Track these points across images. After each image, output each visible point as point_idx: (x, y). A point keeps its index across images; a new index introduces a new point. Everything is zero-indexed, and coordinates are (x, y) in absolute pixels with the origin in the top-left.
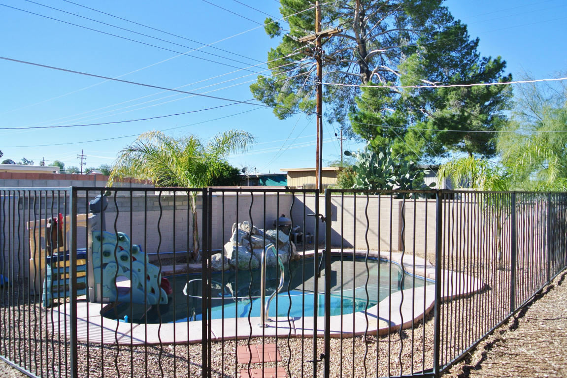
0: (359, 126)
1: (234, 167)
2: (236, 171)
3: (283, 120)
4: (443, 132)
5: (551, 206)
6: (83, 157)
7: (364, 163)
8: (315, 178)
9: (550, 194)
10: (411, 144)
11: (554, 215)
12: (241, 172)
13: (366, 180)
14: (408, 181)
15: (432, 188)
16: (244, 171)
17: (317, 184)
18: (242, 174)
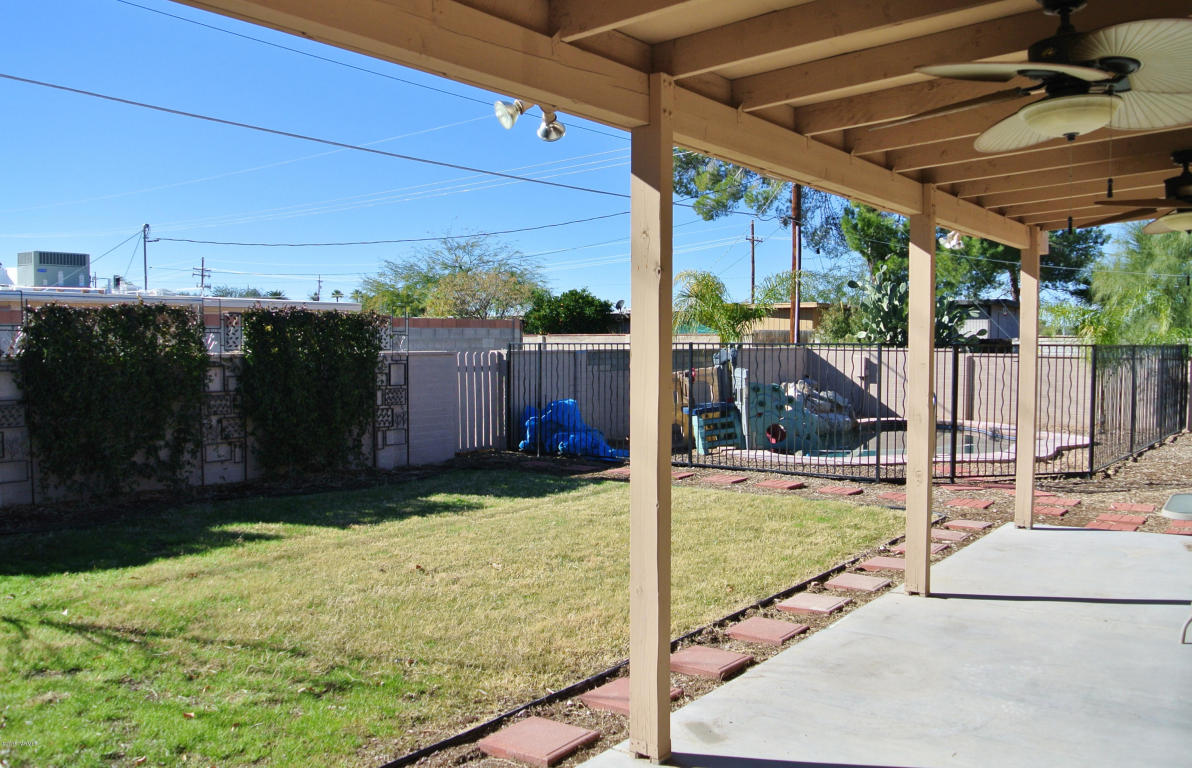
0: (859, 240)
1: (603, 300)
2: (606, 306)
3: (711, 221)
4: (997, 252)
5: (1163, 361)
6: (206, 273)
7: (880, 300)
8: (788, 321)
9: (1163, 347)
10: (946, 270)
11: (1167, 370)
12: (613, 308)
13: (882, 326)
14: (945, 327)
15: (981, 337)
16: (618, 306)
17: (793, 331)
18: (616, 311)
